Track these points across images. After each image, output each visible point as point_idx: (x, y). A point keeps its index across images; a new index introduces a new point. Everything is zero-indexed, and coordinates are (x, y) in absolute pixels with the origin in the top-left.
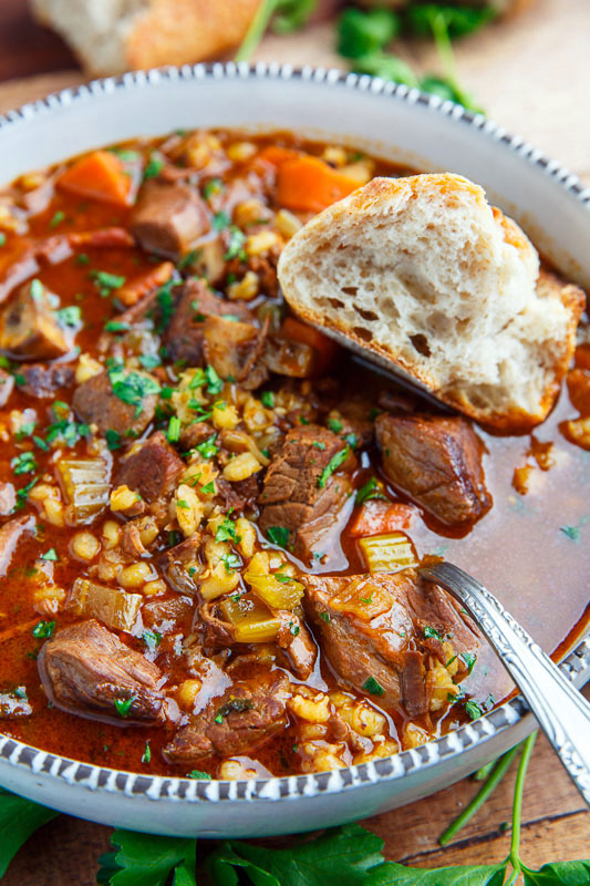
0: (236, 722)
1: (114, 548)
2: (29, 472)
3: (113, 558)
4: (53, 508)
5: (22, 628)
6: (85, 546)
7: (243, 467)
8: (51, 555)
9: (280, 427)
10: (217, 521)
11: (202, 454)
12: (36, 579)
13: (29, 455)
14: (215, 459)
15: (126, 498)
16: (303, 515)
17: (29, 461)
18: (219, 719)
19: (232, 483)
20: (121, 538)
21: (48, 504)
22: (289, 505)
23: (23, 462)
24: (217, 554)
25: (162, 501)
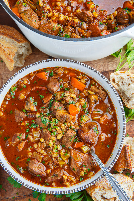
0: (55, 178)
1: (40, 147)
2: (28, 132)
3: (40, 149)
4: (32, 140)
5: (26, 159)
6: (36, 146)
7: (59, 137)
8: (31, 147)
9: (66, 129)
10: (55, 146)
11: (54, 134)
12: (28, 151)
13: (28, 129)
14: (56, 135)
15: (42, 140)
16: (67, 145)
17: (28, 130)
18: (53, 177)
19: (58, 139)
20: (41, 146)
21: (31, 139)
22: (66, 143)
23: (27, 130)
24: (55, 150)
25: (47, 141)
